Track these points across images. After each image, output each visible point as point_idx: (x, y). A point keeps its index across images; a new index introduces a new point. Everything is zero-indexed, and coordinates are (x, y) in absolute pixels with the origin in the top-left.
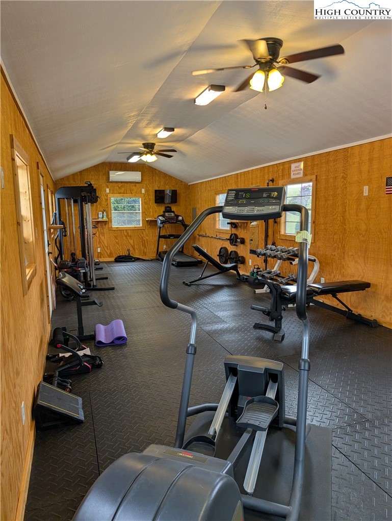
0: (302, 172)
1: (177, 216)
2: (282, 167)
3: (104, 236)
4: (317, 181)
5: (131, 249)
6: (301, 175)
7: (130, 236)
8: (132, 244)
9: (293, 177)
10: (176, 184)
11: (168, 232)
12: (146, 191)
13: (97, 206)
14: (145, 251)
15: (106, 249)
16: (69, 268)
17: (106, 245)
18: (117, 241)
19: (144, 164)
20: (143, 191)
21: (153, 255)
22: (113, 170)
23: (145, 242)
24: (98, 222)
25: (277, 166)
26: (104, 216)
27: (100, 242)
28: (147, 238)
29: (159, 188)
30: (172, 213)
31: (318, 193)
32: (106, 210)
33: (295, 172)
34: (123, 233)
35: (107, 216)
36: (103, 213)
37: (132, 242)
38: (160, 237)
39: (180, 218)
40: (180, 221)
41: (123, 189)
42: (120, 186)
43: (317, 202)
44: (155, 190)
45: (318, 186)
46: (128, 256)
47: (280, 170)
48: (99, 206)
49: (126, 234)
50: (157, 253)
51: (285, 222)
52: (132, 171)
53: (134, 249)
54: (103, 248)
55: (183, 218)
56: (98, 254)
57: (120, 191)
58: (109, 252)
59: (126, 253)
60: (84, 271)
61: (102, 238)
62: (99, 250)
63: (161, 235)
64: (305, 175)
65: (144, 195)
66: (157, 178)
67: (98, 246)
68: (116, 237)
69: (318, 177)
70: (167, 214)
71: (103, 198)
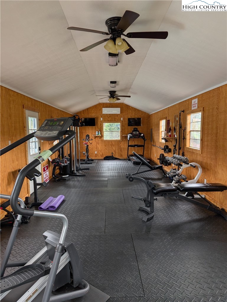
0: (197, 105)
1: (140, 134)
2: (188, 103)
3: (99, 145)
4: (204, 112)
5: (114, 153)
6: (196, 108)
7: (114, 145)
8: (115, 150)
9: (193, 109)
10: (142, 114)
11: (136, 143)
12: (124, 119)
13: (95, 128)
14: (122, 154)
15: (100, 152)
16: (56, 163)
17: (100, 150)
18: (106, 148)
19: (123, 103)
20: (122, 119)
21: (125, 156)
22: (105, 107)
23: (122, 149)
24: (96, 137)
25: (186, 102)
26: (99, 134)
27: (96, 148)
28: (123, 146)
29: (131, 117)
30: (138, 132)
31: (204, 119)
32: (101, 130)
33: (194, 106)
34: (109, 143)
35: (101, 134)
36: (99, 132)
37: (114, 148)
38: (129, 146)
39: (142, 135)
40: (142, 137)
41: (110, 118)
42: (108, 116)
43: (204, 126)
44: (128, 118)
45: (204, 114)
46: (111, 157)
47: (187, 104)
48: (97, 128)
49: (111, 144)
50: (128, 156)
51: (190, 139)
52: (116, 107)
53: (115, 152)
54: (98, 151)
55: (144, 135)
56: (95, 155)
57: (108, 119)
58: (101, 154)
59: (110, 155)
60: (63, 165)
61: (98, 146)
62: (96, 152)
63: (129, 145)
64: (198, 107)
65: (122, 121)
66: (130, 111)
67: (96, 150)
68: (105, 146)
69: (204, 108)
70: (134, 133)
71: (99, 123)
